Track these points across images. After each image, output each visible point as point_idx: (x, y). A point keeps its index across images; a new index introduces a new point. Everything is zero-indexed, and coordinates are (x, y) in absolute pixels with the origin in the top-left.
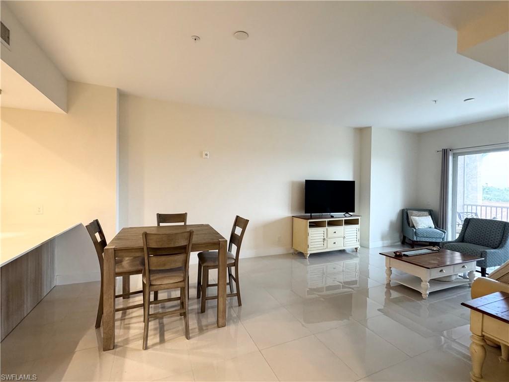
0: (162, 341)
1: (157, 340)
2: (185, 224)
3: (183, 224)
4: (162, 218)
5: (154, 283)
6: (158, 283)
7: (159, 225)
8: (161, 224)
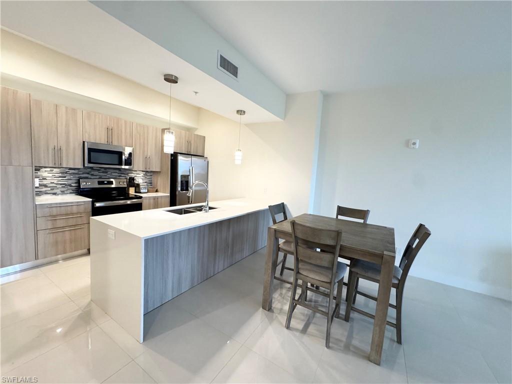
0: (304, 331)
1: (300, 326)
2: (364, 222)
3: (362, 221)
4: (341, 211)
5: (301, 271)
6: (304, 273)
7: (337, 217)
8: (340, 217)
